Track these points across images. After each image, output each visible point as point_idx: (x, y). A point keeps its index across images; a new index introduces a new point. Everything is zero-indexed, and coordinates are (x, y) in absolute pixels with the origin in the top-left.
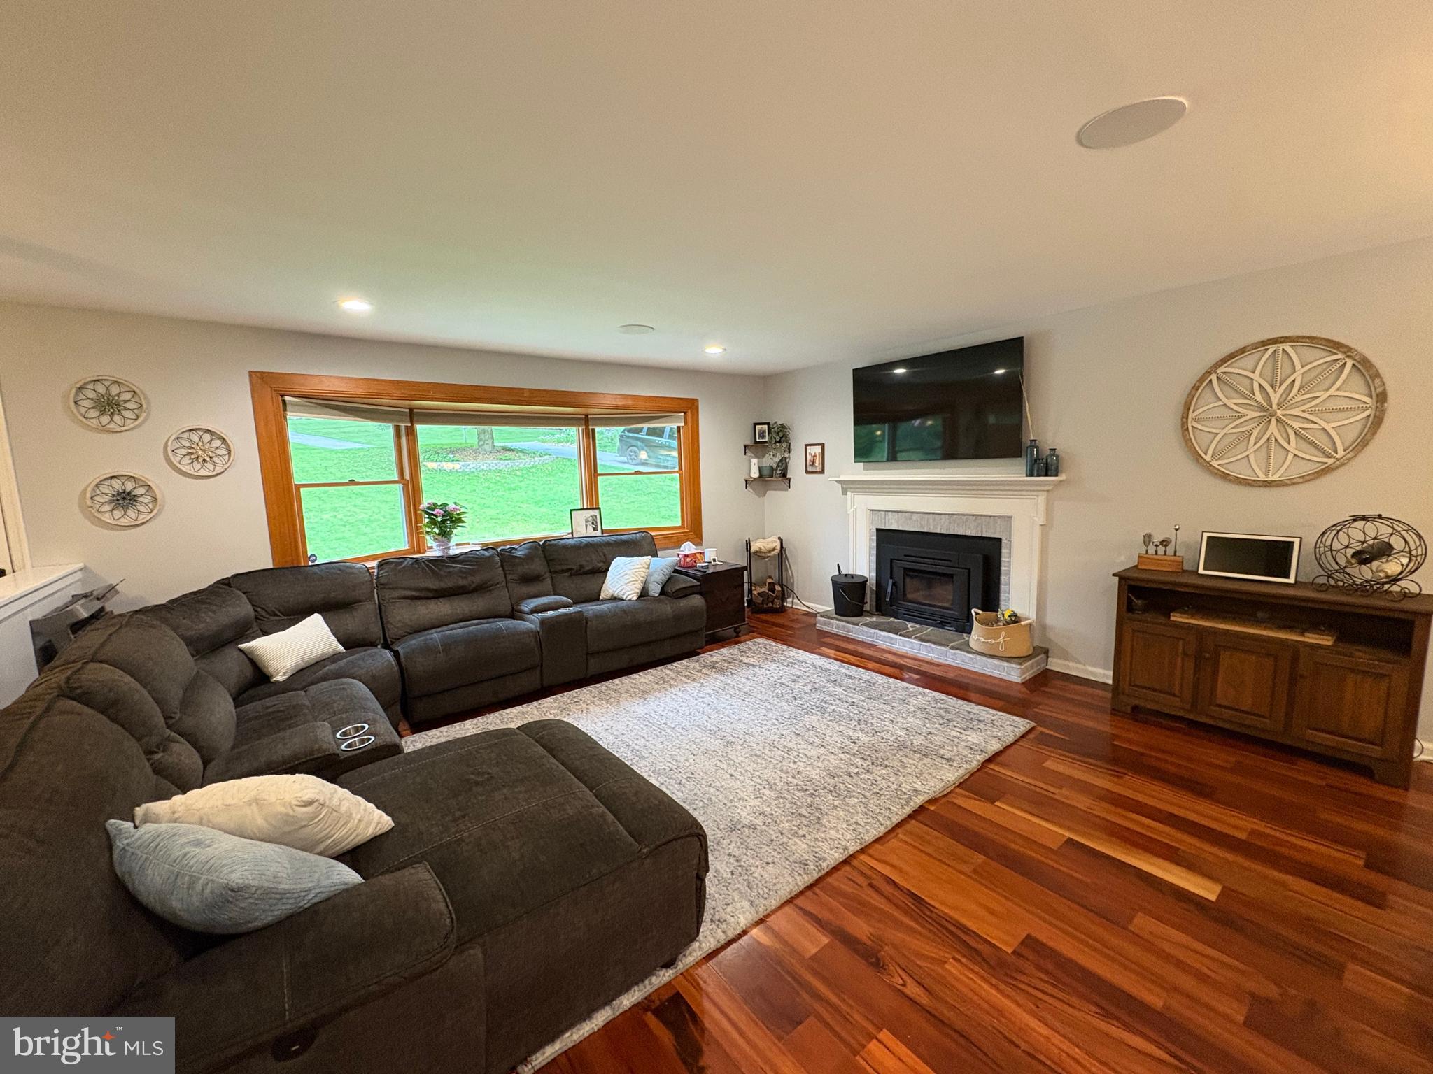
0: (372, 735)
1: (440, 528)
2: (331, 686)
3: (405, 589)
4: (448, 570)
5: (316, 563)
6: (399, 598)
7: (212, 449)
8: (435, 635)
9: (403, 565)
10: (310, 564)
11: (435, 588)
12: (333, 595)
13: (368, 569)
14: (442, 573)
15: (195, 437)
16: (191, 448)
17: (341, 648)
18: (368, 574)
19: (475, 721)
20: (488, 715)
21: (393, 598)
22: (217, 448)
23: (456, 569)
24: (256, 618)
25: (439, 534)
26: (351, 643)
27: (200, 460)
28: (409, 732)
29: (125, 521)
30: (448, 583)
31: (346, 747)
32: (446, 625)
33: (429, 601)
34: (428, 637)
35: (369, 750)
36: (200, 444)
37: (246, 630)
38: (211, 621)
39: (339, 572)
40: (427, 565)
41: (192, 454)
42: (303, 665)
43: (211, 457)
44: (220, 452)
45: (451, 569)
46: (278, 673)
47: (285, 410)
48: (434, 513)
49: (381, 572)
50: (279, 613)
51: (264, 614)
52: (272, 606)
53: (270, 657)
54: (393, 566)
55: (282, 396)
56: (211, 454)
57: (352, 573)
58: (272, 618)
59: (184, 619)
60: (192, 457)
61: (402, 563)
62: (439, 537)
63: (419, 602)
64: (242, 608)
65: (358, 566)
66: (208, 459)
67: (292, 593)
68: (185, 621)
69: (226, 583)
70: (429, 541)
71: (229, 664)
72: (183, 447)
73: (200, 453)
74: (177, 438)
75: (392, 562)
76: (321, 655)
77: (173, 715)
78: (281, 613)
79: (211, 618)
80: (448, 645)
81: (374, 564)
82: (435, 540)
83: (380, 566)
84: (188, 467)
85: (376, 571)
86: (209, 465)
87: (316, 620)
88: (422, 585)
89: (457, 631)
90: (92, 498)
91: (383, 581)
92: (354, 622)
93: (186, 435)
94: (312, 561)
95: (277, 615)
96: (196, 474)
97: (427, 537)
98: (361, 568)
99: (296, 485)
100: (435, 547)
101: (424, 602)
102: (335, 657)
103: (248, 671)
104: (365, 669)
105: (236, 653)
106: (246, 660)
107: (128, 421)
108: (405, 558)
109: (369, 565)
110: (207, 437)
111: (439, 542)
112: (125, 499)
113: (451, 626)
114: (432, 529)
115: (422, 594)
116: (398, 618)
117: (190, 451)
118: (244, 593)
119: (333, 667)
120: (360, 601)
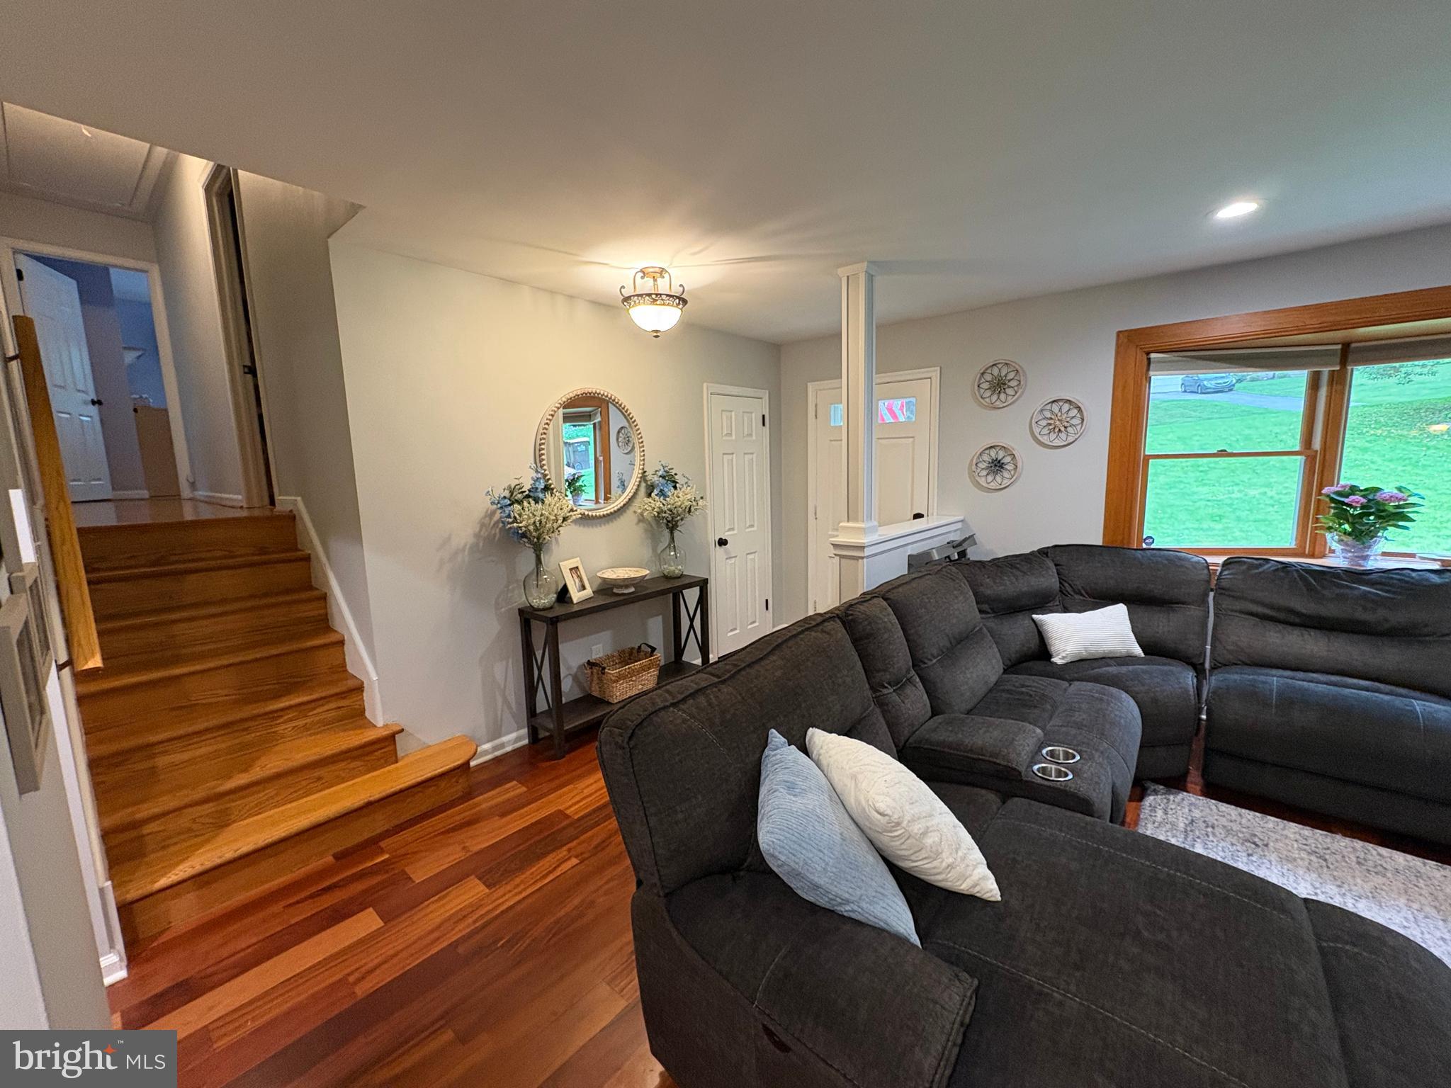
0: (1072, 772)
1: (1352, 525)
2: (1091, 691)
3: (1253, 601)
4: (1338, 591)
5: (1152, 546)
6: (1241, 612)
7: (1068, 419)
8: (1275, 680)
9: (1261, 570)
10: (1144, 546)
11: (1304, 611)
12: (1150, 586)
13: (1208, 565)
14: (1326, 592)
15: (1055, 408)
16: (1051, 419)
17: (1138, 651)
18: (1206, 571)
19: (1307, 831)
20: (1338, 837)
21: (1232, 611)
22: (1073, 417)
23: (1356, 592)
24: (1061, 591)
25: (1350, 534)
26: (1152, 648)
27: (1057, 430)
28: (1198, 788)
29: (993, 485)
30: (1331, 610)
31: (1038, 770)
32: (1305, 671)
33: (1289, 628)
34: (1262, 678)
35: (1054, 788)
36: (1059, 414)
37: (1045, 603)
38: (1010, 586)
39: (1166, 562)
40: (1301, 576)
41: (1050, 424)
42: (1085, 655)
43: (1066, 427)
44: (1074, 422)
45: (1348, 591)
46: (1058, 655)
47: (1148, 369)
48: (1346, 500)
49: (1226, 573)
50: (1083, 592)
51: (1069, 589)
52: (1079, 584)
53: (1055, 636)
54: (1244, 567)
55: (1148, 354)
56: (1066, 424)
57: (1182, 566)
58: (1077, 597)
59: (988, 577)
60: (1051, 427)
61: (1261, 565)
62: (1349, 539)
63: (1270, 625)
64: (1048, 580)
65: (1196, 559)
66: (1063, 429)
67: (1105, 575)
68: (988, 580)
69: (1044, 552)
70: (1332, 540)
71: (1016, 631)
72: (1046, 418)
73: (1058, 423)
74: (1042, 410)
75: (1245, 562)
76: (1111, 652)
77: (926, 661)
78: (1087, 593)
79: (1012, 583)
80: (1288, 701)
81: (1220, 560)
82: (1340, 541)
83: (1226, 564)
84: (1046, 437)
85: (1219, 569)
86: (1063, 435)
87: (1120, 610)
88: (1283, 602)
89: (1318, 686)
90: (976, 464)
91: (1224, 584)
92: (1165, 625)
93: (1049, 407)
94: (1146, 544)
95: (1082, 595)
96: (1050, 444)
97: (1328, 536)
98: (1198, 563)
99: (1145, 456)
100: (1338, 553)
101: (1280, 627)
102: (1128, 659)
103: (1034, 643)
104: (1146, 688)
105: (1027, 622)
106: (1036, 630)
107: (1010, 397)
108: (1267, 561)
109: (1210, 559)
110: (1066, 406)
111: (1347, 544)
112: (997, 466)
113: (1315, 675)
114: (1340, 525)
115: (1282, 616)
116: (1234, 638)
117: (1050, 422)
118: (1056, 565)
119: (1113, 670)
120: (1183, 603)
